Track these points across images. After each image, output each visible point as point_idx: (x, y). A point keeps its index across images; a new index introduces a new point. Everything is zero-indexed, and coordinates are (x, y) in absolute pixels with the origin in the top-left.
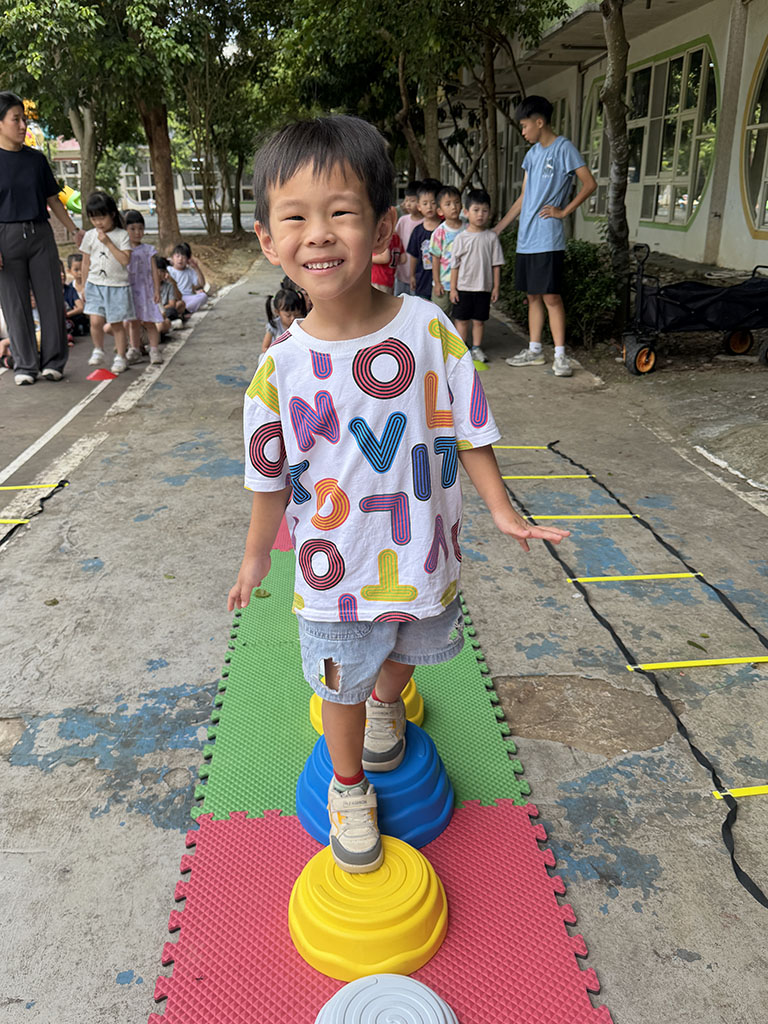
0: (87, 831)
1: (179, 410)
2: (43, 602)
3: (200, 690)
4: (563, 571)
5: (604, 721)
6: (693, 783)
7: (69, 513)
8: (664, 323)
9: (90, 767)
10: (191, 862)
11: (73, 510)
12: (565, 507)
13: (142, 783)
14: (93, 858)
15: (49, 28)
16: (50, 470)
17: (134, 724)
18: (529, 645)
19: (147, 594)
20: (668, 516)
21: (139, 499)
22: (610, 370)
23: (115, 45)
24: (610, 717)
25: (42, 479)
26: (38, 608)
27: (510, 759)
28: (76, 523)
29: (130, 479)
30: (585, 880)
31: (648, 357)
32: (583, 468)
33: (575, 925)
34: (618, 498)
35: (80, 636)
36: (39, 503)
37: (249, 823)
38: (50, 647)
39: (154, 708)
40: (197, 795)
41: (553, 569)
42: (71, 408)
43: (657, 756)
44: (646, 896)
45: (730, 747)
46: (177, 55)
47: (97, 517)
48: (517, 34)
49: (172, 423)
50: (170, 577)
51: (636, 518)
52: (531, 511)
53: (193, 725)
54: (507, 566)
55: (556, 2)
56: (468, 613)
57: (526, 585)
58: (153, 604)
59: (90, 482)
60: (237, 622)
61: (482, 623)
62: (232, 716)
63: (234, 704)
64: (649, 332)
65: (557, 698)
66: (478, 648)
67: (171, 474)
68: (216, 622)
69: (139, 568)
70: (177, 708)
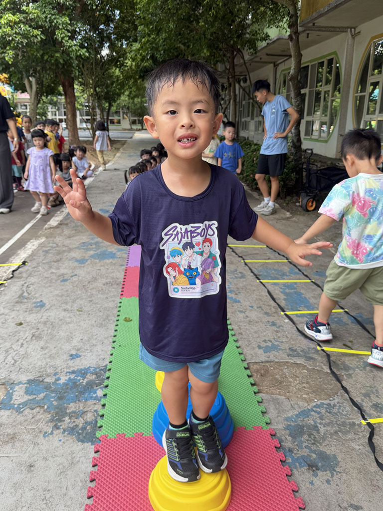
0: (42, 445)
2: (15, 323)
3: (98, 370)
4: (279, 309)
5: (304, 385)
6: (351, 416)
7: (27, 278)
8: (320, 187)
9: (42, 410)
10: (97, 460)
11: (29, 277)
12: (277, 276)
13: (70, 419)
14: (46, 459)
15: (17, 39)
16: (16, 256)
17: (64, 387)
18: (264, 346)
19: (68, 320)
21: (62, 271)
22: (294, 209)
23: (49, 49)
24: (308, 383)
25: (12, 261)
26: (12, 327)
27: (259, 405)
28: (30, 283)
29: (58, 261)
30: (301, 468)
31: (312, 203)
32: (284, 257)
33: (297, 492)
34: (303, 271)
35: (34, 341)
36: (11, 272)
37: (127, 440)
38: (19, 347)
39: (74, 379)
40: (99, 425)
41: (274, 307)
42: (26, 225)
43: (332, 403)
44: (332, 476)
45: (368, 398)
46: (80, 54)
47: (42, 280)
48: (246, 48)
49: (78, 233)
50: (80, 311)
51: (312, 282)
52: (260, 278)
53: (95, 388)
54: (251, 305)
55: (264, 34)
56: (233, 330)
57: (261, 315)
58: (72, 325)
59: (37, 263)
60: (115, 334)
61: (240, 335)
62: (115, 383)
63: (116, 377)
64: (313, 191)
65: (280, 373)
66: (239, 347)
67: (78, 258)
68: (105, 334)
69: (64, 306)
70: (86, 379)
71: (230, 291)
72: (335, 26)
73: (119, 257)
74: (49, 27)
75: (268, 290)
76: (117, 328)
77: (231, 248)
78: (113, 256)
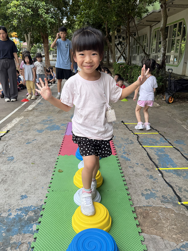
1: (44, 110)
4: (155, 166)
5: (173, 226)
7: (8, 141)
8: (176, 90)
11: (9, 140)
12: (153, 143)
13: (11, 249)
15: (19, 14)
17: (13, 222)
18: (146, 194)
19: (25, 170)
20: (184, 147)
21: (29, 137)
22: (161, 102)
23: (35, 18)
24: (175, 225)
28: (9, 144)
31: (172, 99)
32: (157, 131)
34: (168, 140)
35: (2, 185)
39: (20, 215)
41: (151, 165)
42: (15, 109)
46: (51, 21)
48: (136, 16)
49: (42, 114)
50: (33, 164)
51: (174, 147)
52: (142, 144)
53: (32, 223)
54: (136, 163)
55: (145, 9)
56: (125, 180)
57: (143, 170)
58: (26, 174)
59: (16, 131)
60: (51, 181)
61: (130, 184)
62: (45, 221)
63: (47, 215)
64: (172, 92)
65: (156, 216)
66: (129, 194)
67: (39, 129)
68: (45, 181)
69: (24, 160)
70: (28, 215)
71: (124, 152)
72: (184, 4)
73: (61, 129)
74: (35, 8)
75: (147, 153)
76: (53, 177)
77: (126, 125)
78: (58, 128)
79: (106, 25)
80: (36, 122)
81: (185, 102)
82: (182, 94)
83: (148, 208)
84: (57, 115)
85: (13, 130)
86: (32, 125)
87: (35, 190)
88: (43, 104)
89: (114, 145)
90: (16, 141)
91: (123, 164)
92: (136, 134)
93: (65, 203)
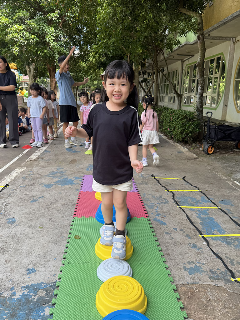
1: (52, 160)
3: (48, 286)
4: (197, 231)
8: (217, 138)
11: (8, 197)
12: (193, 203)
15: (21, 41)
16: (3, 181)
18: (189, 267)
19: (31, 235)
20: (232, 209)
21: (34, 193)
22: (198, 152)
24: (230, 308)
28: (8, 202)
31: (211, 149)
32: (197, 187)
34: (211, 200)
39: (27, 295)
41: (193, 230)
42: (15, 158)
46: (60, 51)
47: (17, 200)
48: (165, 49)
49: (49, 164)
50: (41, 228)
51: (219, 208)
52: (180, 204)
53: (43, 306)
54: (174, 228)
55: (176, 41)
56: (161, 250)
57: (183, 237)
58: (33, 240)
59: (16, 186)
60: (66, 251)
61: (168, 255)
62: (61, 302)
63: (63, 295)
64: (212, 141)
65: (205, 296)
66: (168, 268)
67: (46, 183)
68: (58, 250)
69: (29, 223)
70: (37, 295)
71: (157, 214)
72: (223, 36)
73: (75, 183)
74: (41, 34)
75: (187, 215)
76: (68, 245)
77: (157, 180)
78: (71, 182)
79: (128, 58)
80: (42, 174)
81: (228, 153)
82: (224, 143)
83: (193, 286)
84: (69, 166)
85: (12, 184)
86: (37, 178)
87: (45, 262)
88: (50, 152)
89: (144, 205)
90: (18, 198)
91: (157, 229)
92: (171, 191)
93: (86, 279)
